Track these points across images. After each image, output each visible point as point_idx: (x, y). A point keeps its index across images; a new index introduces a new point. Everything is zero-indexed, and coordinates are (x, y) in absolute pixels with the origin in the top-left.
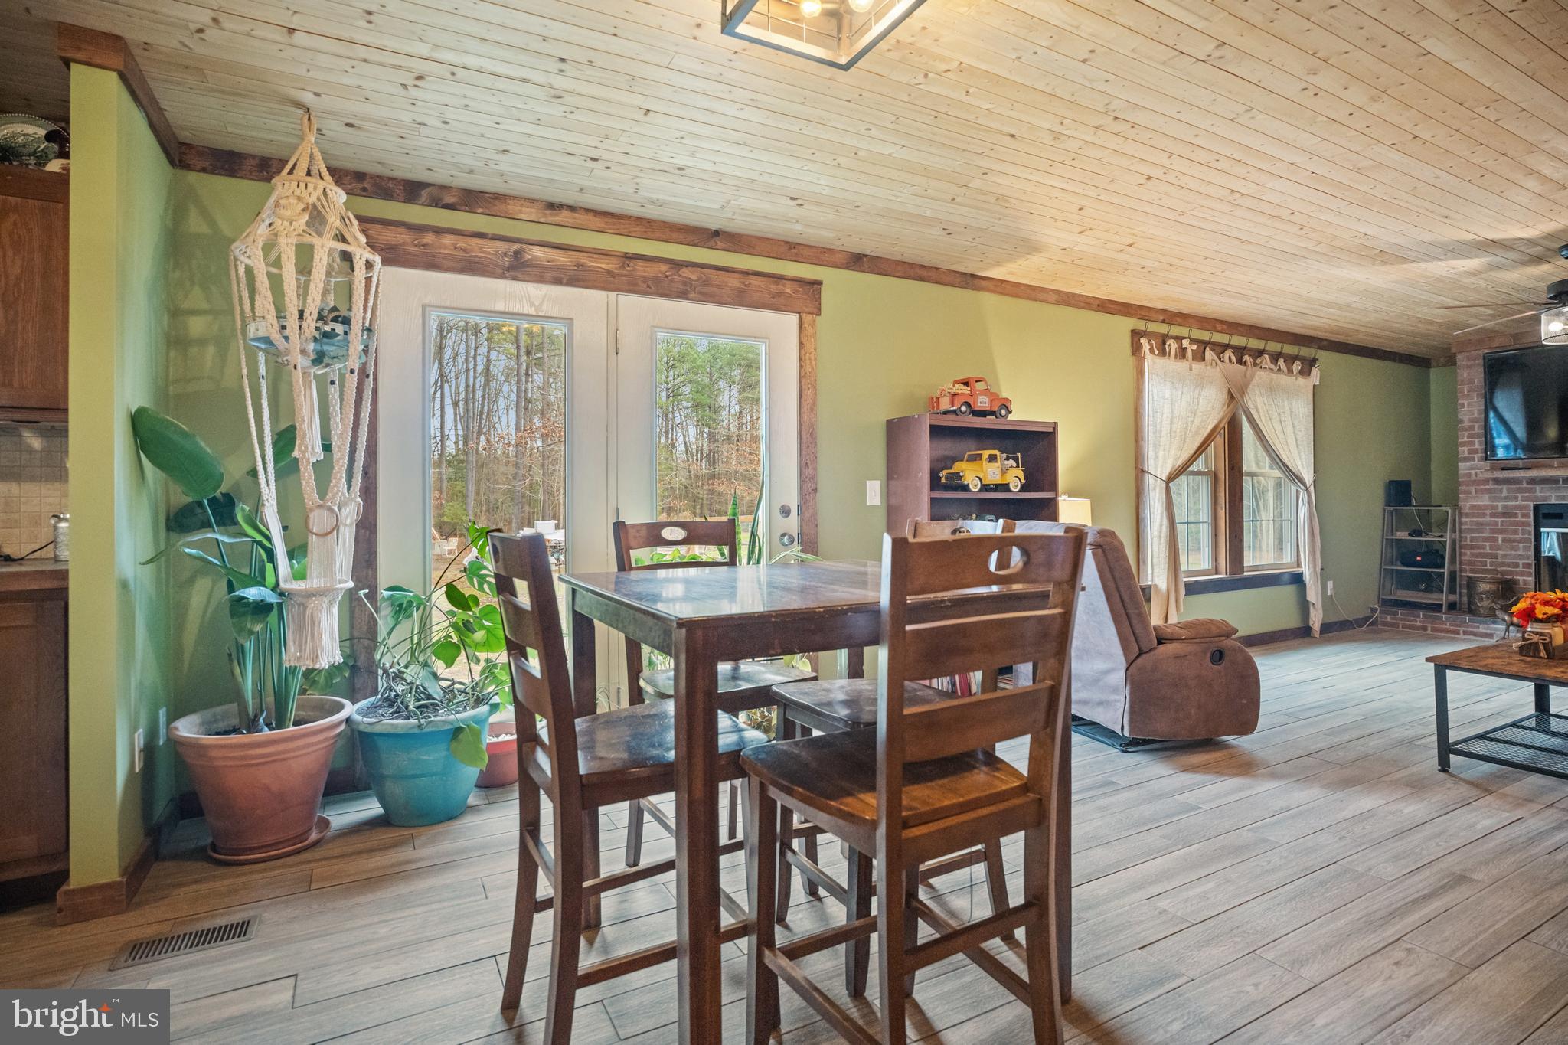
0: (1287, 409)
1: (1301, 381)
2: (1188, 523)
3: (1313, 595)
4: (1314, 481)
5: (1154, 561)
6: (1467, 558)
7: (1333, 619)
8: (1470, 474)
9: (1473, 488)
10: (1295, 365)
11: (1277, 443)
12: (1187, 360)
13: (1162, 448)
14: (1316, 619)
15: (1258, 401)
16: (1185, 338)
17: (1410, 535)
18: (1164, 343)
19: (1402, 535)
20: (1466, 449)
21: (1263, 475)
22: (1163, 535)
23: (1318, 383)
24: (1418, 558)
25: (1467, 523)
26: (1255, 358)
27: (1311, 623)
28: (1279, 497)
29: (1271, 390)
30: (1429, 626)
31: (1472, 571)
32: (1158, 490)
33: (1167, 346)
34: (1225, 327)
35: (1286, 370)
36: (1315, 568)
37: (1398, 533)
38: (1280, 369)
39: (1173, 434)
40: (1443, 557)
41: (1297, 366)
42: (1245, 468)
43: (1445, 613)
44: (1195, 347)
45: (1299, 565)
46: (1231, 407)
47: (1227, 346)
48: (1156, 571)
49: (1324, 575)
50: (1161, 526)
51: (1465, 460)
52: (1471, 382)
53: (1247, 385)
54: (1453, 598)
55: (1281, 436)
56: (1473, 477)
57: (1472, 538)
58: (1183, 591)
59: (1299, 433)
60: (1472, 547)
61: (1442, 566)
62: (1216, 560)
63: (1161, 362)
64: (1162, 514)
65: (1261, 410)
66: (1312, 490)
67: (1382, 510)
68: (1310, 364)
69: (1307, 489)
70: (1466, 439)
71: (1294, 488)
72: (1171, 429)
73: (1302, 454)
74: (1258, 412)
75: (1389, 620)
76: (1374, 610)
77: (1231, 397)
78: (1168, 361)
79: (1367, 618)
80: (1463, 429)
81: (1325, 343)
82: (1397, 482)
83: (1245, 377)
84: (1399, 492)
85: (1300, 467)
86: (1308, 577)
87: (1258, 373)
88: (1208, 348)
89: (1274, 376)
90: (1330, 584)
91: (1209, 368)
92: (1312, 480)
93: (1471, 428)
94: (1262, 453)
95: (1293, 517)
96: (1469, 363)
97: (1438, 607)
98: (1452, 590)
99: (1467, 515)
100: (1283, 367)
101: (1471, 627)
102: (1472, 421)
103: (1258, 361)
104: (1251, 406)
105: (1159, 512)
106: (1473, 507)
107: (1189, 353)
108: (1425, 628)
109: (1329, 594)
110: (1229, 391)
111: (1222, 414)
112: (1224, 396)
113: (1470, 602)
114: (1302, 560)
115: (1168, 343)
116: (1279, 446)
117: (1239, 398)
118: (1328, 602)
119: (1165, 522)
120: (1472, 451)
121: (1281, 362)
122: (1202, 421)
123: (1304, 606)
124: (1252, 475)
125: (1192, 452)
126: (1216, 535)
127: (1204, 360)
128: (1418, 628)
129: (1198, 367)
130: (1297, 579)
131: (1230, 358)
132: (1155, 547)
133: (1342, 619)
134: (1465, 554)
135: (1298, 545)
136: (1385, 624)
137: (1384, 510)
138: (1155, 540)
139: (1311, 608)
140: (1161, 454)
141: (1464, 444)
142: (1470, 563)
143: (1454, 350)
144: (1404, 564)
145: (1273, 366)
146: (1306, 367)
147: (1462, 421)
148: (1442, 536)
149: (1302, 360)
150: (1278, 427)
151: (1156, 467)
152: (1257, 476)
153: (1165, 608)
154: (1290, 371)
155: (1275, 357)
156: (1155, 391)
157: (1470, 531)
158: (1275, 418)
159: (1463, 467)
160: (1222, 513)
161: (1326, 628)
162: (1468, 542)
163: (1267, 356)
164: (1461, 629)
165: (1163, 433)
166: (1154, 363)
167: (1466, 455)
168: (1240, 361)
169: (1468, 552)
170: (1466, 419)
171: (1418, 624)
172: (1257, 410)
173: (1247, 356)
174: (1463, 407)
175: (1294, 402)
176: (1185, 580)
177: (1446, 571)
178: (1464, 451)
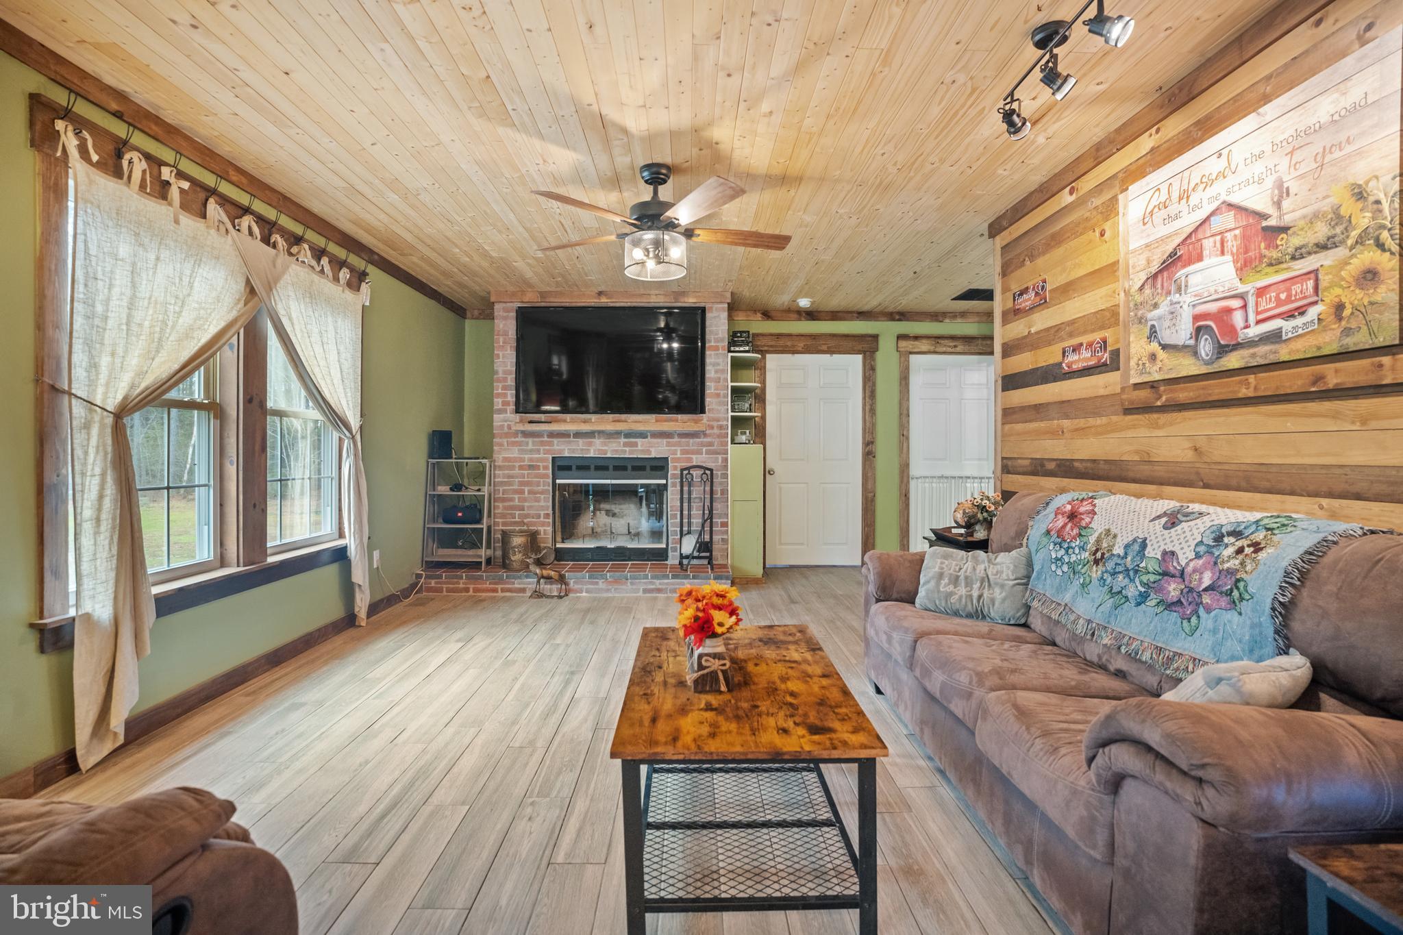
0: (331, 328)
1: (349, 295)
2: (168, 488)
3: (359, 575)
4: (361, 427)
5: (85, 567)
6: (499, 511)
7: (379, 597)
8: (503, 426)
9: (505, 440)
10: (342, 271)
11: (316, 371)
12: (170, 204)
13: (108, 349)
14: (362, 602)
15: (292, 307)
16: (167, 165)
17: (452, 489)
18: (119, 156)
19: (443, 489)
20: (500, 400)
21: (296, 416)
22: (105, 516)
23: (367, 304)
24: (460, 514)
25: (500, 475)
26: (290, 245)
27: (357, 609)
28: (317, 446)
29: (311, 296)
30: (471, 587)
31: (504, 524)
32: (95, 431)
33: (125, 163)
34: (244, 180)
35: (330, 275)
36: (361, 540)
37: (439, 488)
38: (322, 271)
39: (135, 328)
40: (481, 512)
41: (344, 274)
42: (270, 404)
43: (484, 572)
44: (186, 185)
45: (341, 535)
46: (250, 305)
47: (246, 211)
48: (87, 584)
49: (371, 545)
50: (101, 497)
51: (500, 411)
52: (506, 334)
53: (277, 280)
54: (490, 552)
55: (322, 363)
56: (506, 430)
57: (504, 491)
58: (149, 612)
59: (345, 363)
60: (504, 500)
61: (479, 521)
62: (222, 544)
63: (105, 184)
64: (103, 475)
65: (295, 321)
66: (358, 437)
67: (425, 464)
68: (359, 278)
69: (353, 437)
70: (500, 391)
71: (336, 435)
72: (129, 316)
73: (348, 390)
74: (293, 324)
75: (433, 585)
76: (419, 576)
77: (252, 291)
78: (125, 188)
79: (414, 586)
80: (499, 381)
81: (376, 257)
82: (441, 432)
83: (274, 266)
84: (441, 443)
85: (345, 408)
86: (353, 552)
87: (294, 266)
88: (211, 200)
89: (316, 278)
90: (376, 554)
91: (213, 232)
92: (358, 425)
93: (505, 380)
94: (296, 385)
95: (335, 474)
96: (505, 314)
97: (476, 566)
98: (488, 547)
99: (500, 468)
100: (327, 269)
101: (508, 583)
102: (505, 372)
103: (294, 250)
104: (282, 312)
105: (98, 470)
106: (505, 459)
107: (174, 193)
108: (467, 590)
109: (375, 566)
110: (248, 282)
111: (234, 314)
112: (239, 287)
113: (505, 556)
114: (346, 530)
115: (127, 156)
116: (319, 376)
117: (264, 294)
118: (374, 575)
119: (110, 490)
120: (505, 403)
121: (325, 261)
122: (198, 318)
123: (348, 589)
124: (280, 414)
125: (176, 366)
126: (221, 505)
127: (204, 216)
128: (460, 590)
129: (189, 222)
130: (340, 555)
131: (250, 228)
132: (87, 542)
133: (387, 595)
134: (498, 507)
135: (340, 510)
136: (429, 590)
137: (428, 462)
138: (87, 527)
139: (357, 589)
140: (105, 361)
141: (499, 395)
142: (503, 516)
143: (493, 299)
144: (446, 521)
145: (314, 263)
146: (355, 280)
147: (497, 373)
148: (479, 490)
149: (352, 270)
150: (318, 349)
151: (92, 384)
152: (287, 416)
153: (109, 654)
154: (336, 279)
155: (319, 253)
156: (93, 236)
157: (502, 483)
158: (315, 337)
159: (498, 419)
160: (231, 470)
161: (373, 609)
162: (501, 495)
163: (306, 246)
164: (499, 587)
165: (111, 323)
166: (91, 182)
167: (500, 406)
168: (266, 240)
169: (501, 505)
170: (500, 370)
171: (461, 586)
172: (290, 319)
173: (278, 236)
174: (498, 358)
175: (339, 321)
176: (156, 590)
177: (485, 527)
178: (498, 403)
